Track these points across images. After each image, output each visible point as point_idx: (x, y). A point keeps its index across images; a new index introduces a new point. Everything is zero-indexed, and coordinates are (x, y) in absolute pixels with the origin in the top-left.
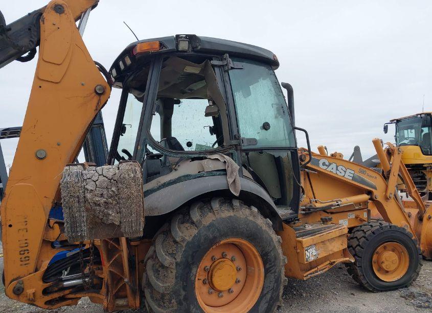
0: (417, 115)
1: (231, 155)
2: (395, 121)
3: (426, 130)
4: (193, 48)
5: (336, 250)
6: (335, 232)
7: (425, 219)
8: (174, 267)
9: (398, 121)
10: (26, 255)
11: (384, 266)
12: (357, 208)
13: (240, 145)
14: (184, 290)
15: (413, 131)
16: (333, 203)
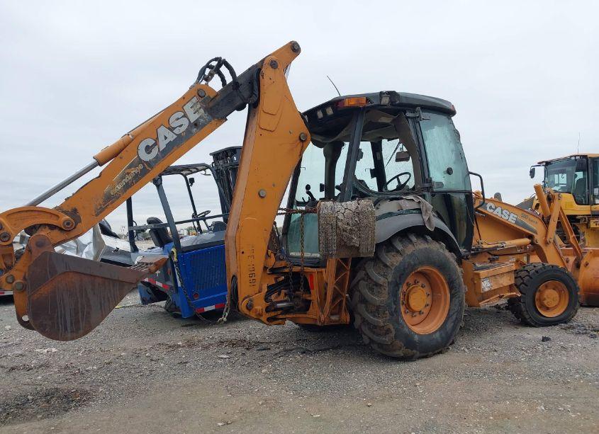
0: (571, 157)
1: (424, 197)
2: (544, 164)
3: (580, 175)
4: (392, 102)
5: (506, 284)
6: (504, 268)
7: (582, 266)
8: (386, 285)
9: (548, 163)
10: (253, 277)
11: (545, 302)
12: (519, 251)
13: (431, 187)
14: (395, 304)
15: (565, 175)
16: (498, 245)
